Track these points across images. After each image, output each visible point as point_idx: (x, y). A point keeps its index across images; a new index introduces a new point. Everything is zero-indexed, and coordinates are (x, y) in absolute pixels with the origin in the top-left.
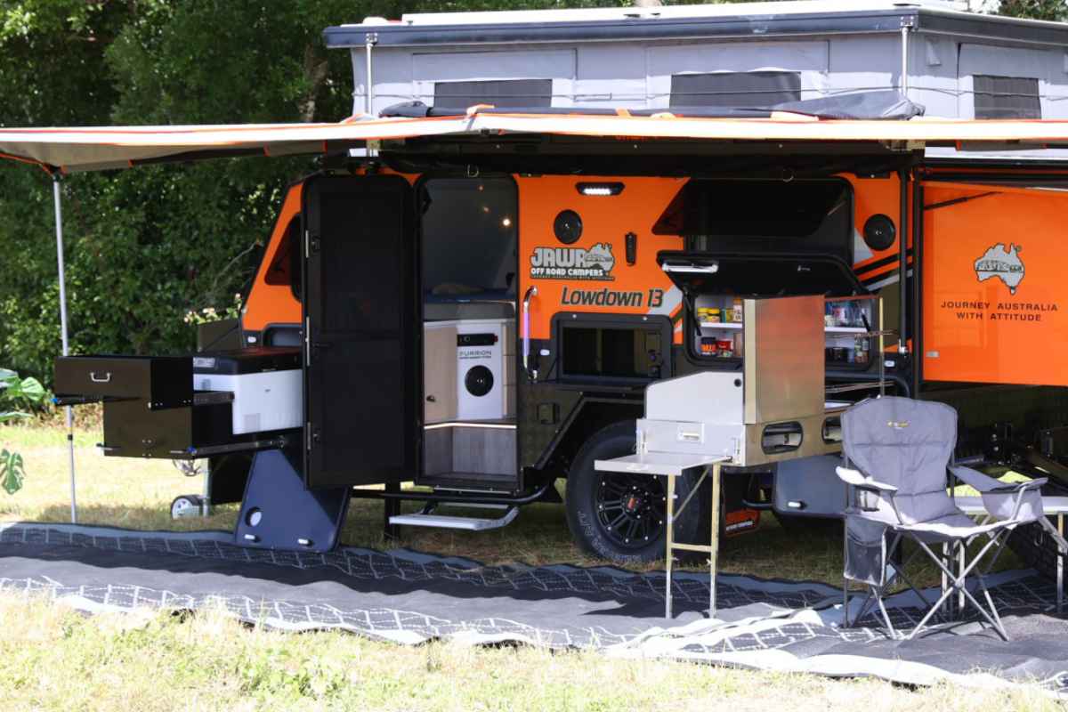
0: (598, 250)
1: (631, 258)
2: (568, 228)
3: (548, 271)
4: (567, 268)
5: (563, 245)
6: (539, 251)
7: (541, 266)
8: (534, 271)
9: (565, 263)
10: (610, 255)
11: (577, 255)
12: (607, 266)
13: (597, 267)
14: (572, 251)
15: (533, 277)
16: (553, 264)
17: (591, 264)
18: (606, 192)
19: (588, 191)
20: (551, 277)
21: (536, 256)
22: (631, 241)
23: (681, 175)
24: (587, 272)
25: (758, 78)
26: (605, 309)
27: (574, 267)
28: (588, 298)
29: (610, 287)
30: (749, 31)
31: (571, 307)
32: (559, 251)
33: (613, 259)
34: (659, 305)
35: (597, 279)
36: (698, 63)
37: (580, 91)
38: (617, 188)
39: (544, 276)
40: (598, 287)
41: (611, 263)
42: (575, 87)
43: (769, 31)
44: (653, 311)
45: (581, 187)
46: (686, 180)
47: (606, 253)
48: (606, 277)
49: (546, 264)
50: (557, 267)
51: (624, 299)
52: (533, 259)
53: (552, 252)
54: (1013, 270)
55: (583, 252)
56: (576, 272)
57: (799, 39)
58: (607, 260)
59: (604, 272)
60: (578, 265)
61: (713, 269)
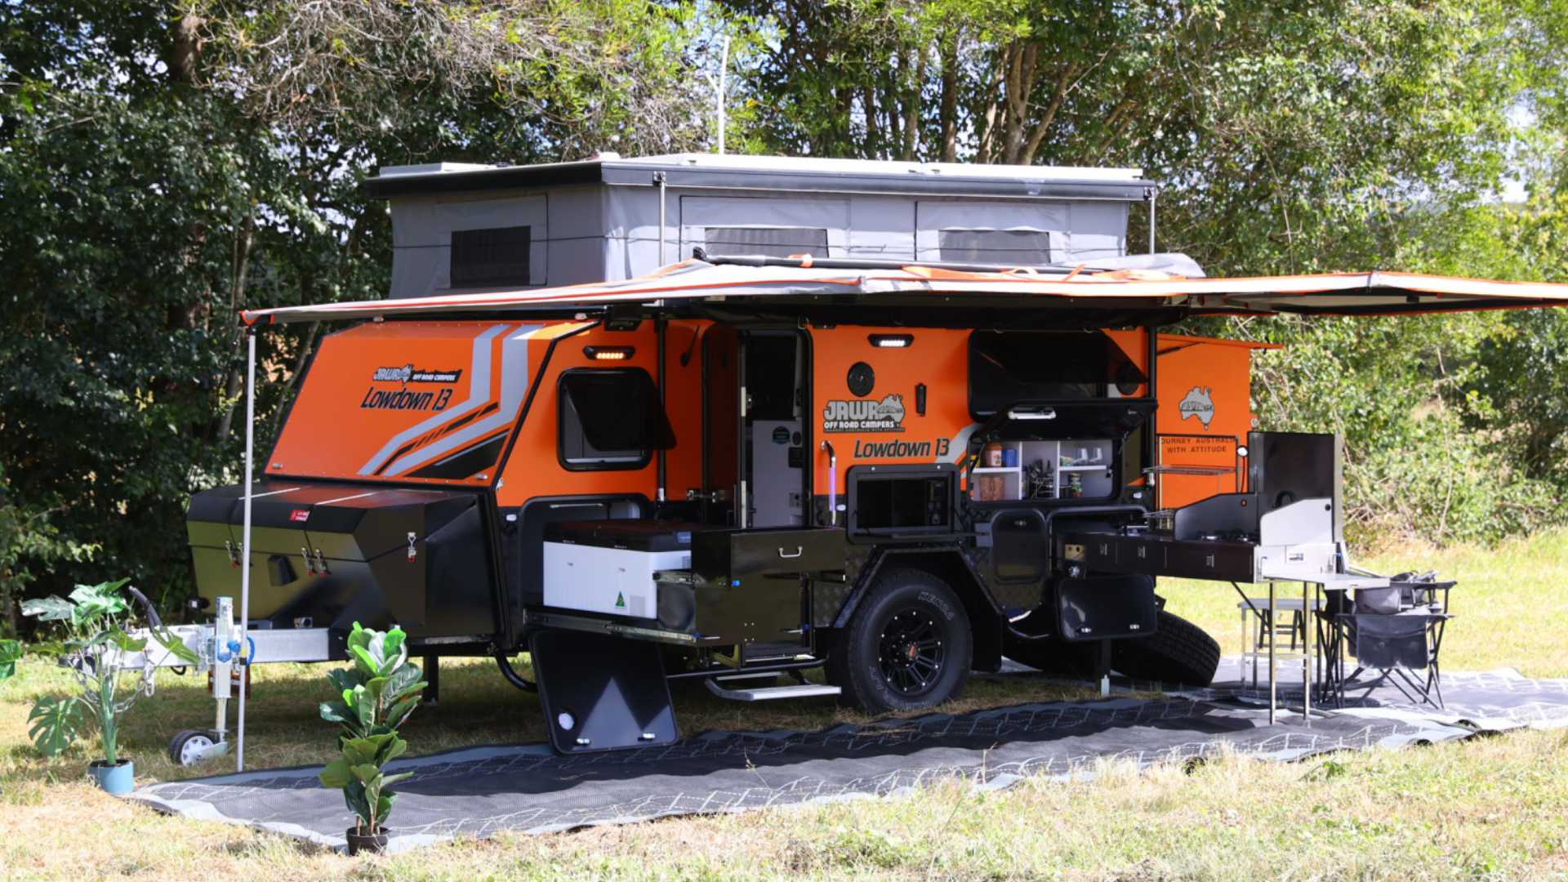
0: (889, 402)
1: (921, 409)
2: (861, 381)
3: (842, 425)
4: (859, 421)
5: (856, 398)
6: (832, 405)
7: (835, 420)
8: (828, 425)
9: (858, 416)
10: (900, 407)
11: (869, 408)
12: (898, 417)
13: (889, 418)
14: (865, 404)
15: (826, 431)
16: (846, 418)
17: (883, 416)
18: (901, 343)
19: (884, 343)
20: (844, 430)
21: (829, 409)
22: (921, 391)
23: (963, 327)
24: (878, 424)
25: (1013, 237)
26: (896, 460)
27: (866, 420)
28: (880, 450)
29: (902, 438)
30: (1025, 192)
31: (863, 461)
32: (852, 404)
33: (904, 411)
34: (946, 454)
35: (889, 430)
36: (962, 220)
37: (854, 242)
38: (909, 339)
39: (838, 430)
40: (889, 439)
41: (901, 415)
42: (848, 238)
43: (1042, 193)
44: (941, 460)
45: (874, 340)
46: (970, 331)
47: (897, 405)
48: (897, 428)
49: (839, 418)
50: (850, 420)
51: (912, 449)
52: (827, 413)
53: (845, 405)
54: (1207, 409)
55: (876, 404)
56: (868, 425)
57: (1067, 203)
58: (898, 411)
59: (895, 424)
60: (871, 417)
61: (1053, 415)
